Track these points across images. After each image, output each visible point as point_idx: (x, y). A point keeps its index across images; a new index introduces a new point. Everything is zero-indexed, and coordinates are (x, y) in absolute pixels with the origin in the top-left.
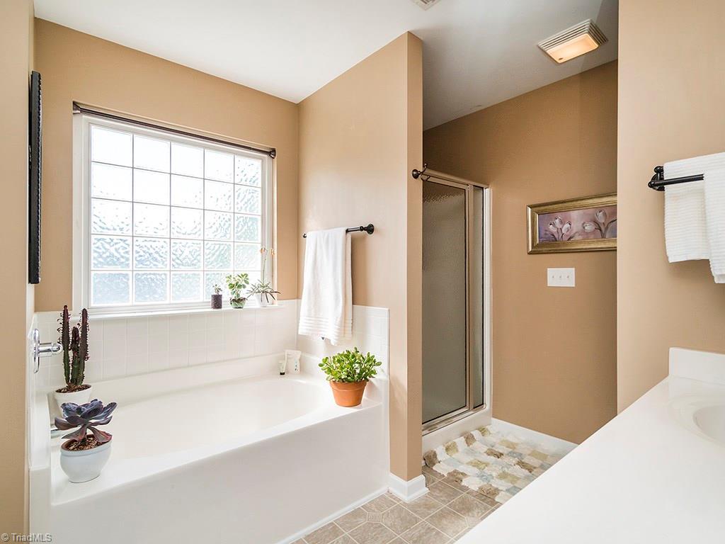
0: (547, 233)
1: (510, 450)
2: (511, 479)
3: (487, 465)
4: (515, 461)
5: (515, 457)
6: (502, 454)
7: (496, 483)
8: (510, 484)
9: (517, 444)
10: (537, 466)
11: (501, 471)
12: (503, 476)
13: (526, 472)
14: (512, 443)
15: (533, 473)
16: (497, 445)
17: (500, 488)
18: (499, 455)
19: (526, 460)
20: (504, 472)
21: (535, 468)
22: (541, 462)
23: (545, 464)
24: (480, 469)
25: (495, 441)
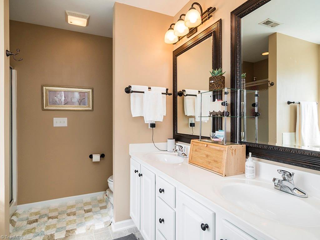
0: (53, 100)
1: (39, 215)
2: (53, 226)
3: (34, 228)
4: (46, 219)
5: (45, 217)
6: (37, 220)
7: (49, 233)
8: (54, 229)
9: (39, 211)
10: (58, 215)
11: (45, 226)
12: (48, 228)
13: (56, 219)
14: (36, 213)
15: (59, 218)
16: (29, 218)
17: (52, 233)
18: (36, 221)
19: (50, 215)
20: (46, 226)
21: (57, 216)
22: (57, 212)
23: (60, 212)
24: (33, 233)
25: (26, 216)
